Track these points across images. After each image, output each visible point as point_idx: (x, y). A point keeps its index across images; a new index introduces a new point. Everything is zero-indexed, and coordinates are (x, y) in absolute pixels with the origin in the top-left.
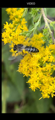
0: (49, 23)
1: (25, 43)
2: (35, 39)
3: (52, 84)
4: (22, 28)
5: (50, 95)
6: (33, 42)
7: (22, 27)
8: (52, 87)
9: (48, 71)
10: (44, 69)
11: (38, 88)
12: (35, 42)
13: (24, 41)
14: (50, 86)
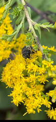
0: (33, 26)
1: (10, 45)
2: (22, 40)
3: (37, 97)
4: (6, 29)
5: (36, 110)
6: (20, 43)
7: (7, 27)
8: (38, 101)
9: (33, 82)
10: (28, 79)
11: (21, 103)
12: (22, 43)
13: (9, 44)
14: (35, 100)
